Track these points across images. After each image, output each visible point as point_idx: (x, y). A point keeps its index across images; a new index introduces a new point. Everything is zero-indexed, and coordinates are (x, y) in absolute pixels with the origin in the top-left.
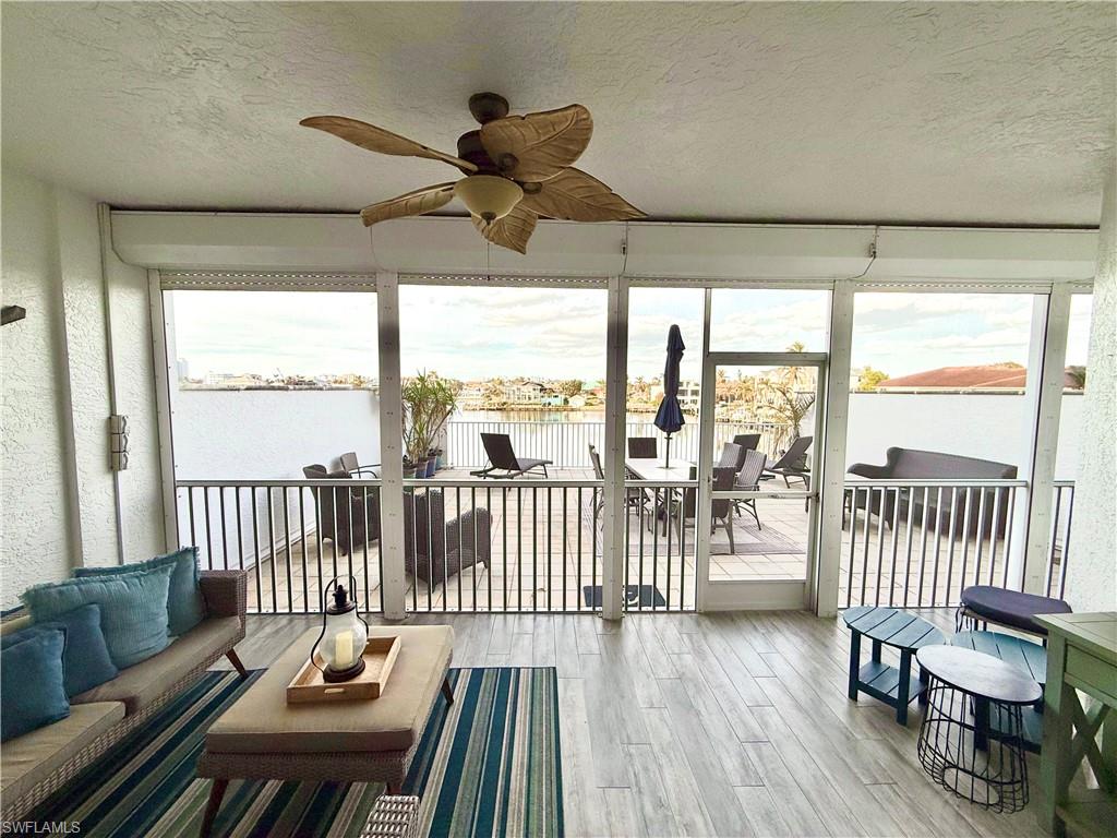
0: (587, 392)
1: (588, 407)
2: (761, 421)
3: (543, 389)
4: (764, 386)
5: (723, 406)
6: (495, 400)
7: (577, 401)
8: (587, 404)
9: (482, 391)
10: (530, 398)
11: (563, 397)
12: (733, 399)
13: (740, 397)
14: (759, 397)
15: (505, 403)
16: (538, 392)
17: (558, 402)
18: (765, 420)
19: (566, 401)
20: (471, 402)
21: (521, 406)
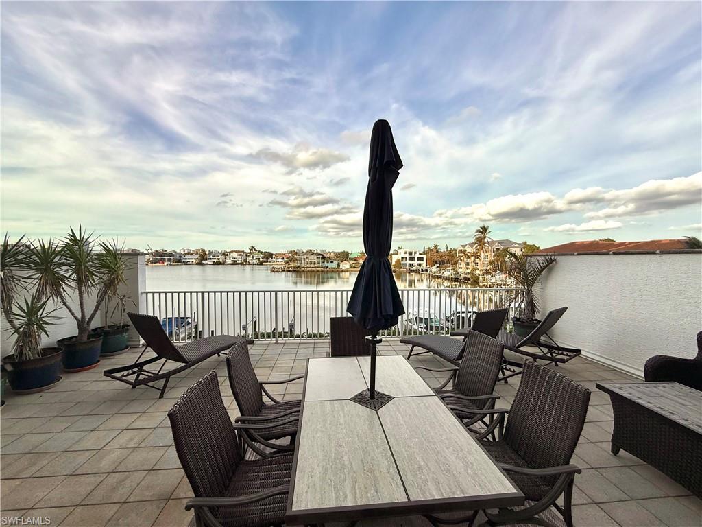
0: (352, 259)
1: (352, 269)
2: (462, 277)
3: (323, 257)
4: (462, 255)
5: (438, 267)
6: (292, 265)
7: (345, 265)
8: (351, 267)
9: (285, 259)
10: (315, 264)
11: (336, 262)
12: (443, 263)
13: (448, 262)
14: (460, 261)
15: (299, 267)
16: (320, 259)
17: (333, 265)
18: (465, 276)
19: (338, 265)
20: (276, 266)
21: (308, 269)
